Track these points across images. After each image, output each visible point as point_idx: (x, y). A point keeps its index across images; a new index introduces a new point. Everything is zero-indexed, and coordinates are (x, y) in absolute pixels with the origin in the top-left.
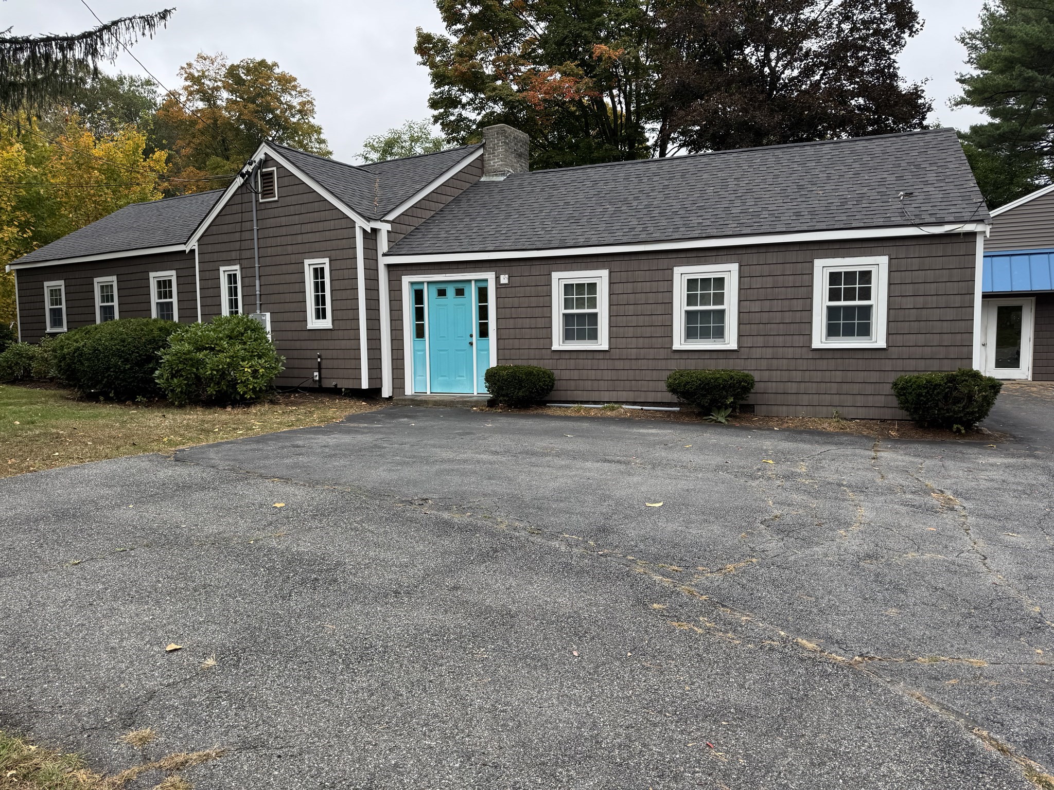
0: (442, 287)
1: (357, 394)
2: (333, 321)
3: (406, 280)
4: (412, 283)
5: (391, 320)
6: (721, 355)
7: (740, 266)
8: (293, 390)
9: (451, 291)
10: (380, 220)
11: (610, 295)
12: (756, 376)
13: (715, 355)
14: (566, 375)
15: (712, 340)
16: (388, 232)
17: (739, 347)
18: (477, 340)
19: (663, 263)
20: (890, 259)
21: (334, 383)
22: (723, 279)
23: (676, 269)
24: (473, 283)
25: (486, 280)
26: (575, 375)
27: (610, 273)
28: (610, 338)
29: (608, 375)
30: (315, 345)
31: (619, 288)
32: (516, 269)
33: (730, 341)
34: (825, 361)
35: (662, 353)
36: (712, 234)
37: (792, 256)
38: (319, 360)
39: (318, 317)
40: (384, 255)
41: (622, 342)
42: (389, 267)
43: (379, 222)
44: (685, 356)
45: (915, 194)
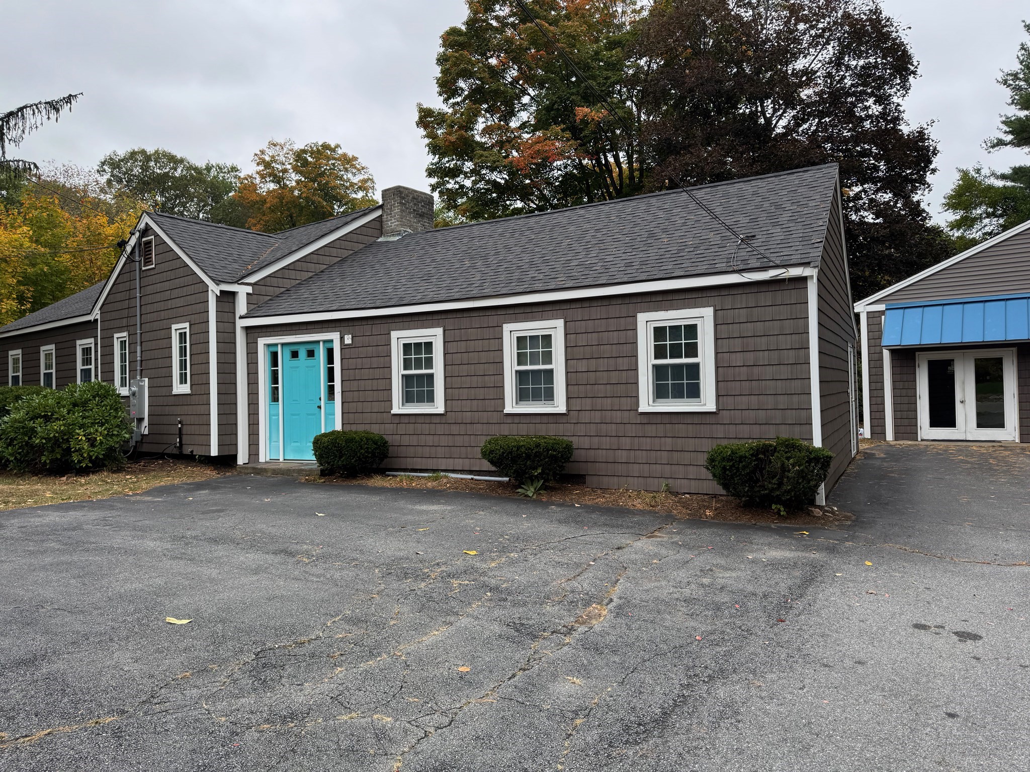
0: (294, 348)
1: (208, 461)
2: (191, 385)
3: (262, 342)
4: (269, 345)
5: (248, 384)
6: (551, 419)
7: (566, 322)
8: (161, 456)
9: (303, 353)
10: (236, 282)
11: (445, 354)
12: (576, 442)
13: (545, 419)
14: (406, 440)
15: (543, 402)
16: (248, 294)
17: (568, 410)
18: (326, 403)
19: (493, 320)
20: (715, 311)
21: (190, 450)
22: (550, 336)
23: (505, 326)
24: (321, 343)
25: (332, 341)
26: (414, 440)
27: (444, 331)
28: (446, 400)
29: (444, 440)
30: (178, 410)
31: (453, 347)
32: (358, 329)
33: (559, 405)
34: (654, 426)
35: (495, 417)
36: (536, 289)
37: (615, 309)
38: (180, 426)
39: (181, 383)
40: (241, 317)
41: (456, 405)
42: (248, 329)
43: (236, 285)
44: (517, 420)
45: (757, 237)
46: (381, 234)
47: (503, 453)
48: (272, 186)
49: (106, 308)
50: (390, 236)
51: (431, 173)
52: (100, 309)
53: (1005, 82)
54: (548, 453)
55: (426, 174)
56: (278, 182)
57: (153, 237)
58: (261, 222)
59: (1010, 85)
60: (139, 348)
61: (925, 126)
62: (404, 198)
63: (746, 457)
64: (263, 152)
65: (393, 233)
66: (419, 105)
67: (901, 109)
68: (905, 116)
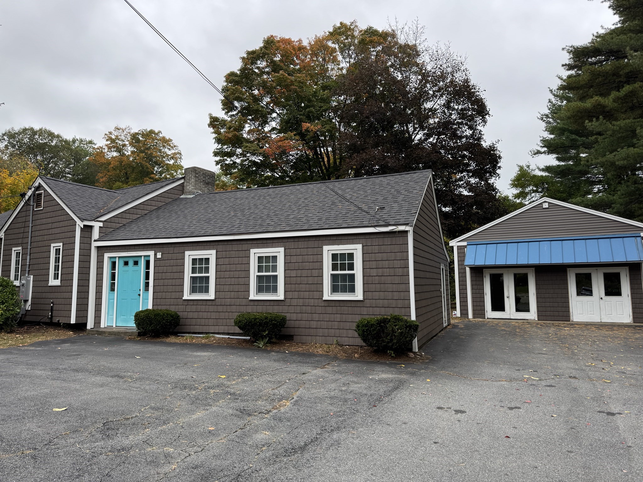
0: (126, 260)
1: (69, 327)
2: (61, 280)
3: (107, 255)
4: (111, 258)
5: (97, 280)
6: (276, 303)
7: (285, 249)
8: (38, 323)
9: (131, 263)
10: (94, 220)
11: (216, 265)
12: (288, 316)
13: (272, 303)
14: (190, 315)
15: (271, 293)
16: (100, 227)
17: (285, 298)
18: (143, 293)
19: (245, 247)
20: (363, 246)
21: (57, 320)
22: (276, 256)
23: (251, 250)
24: (143, 257)
25: (149, 256)
26: (195, 315)
27: (217, 252)
28: (216, 292)
29: (214, 315)
30: (52, 295)
31: (221, 261)
32: (166, 249)
33: (280, 295)
34: (331, 307)
35: (244, 302)
36: (269, 230)
37: (311, 243)
38: (52, 305)
39: (55, 279)
40: (95, 241)
41: (222, 295)
42: (98, 248)
43: (93, 222)
44: (256, 303)
45: (386, 208)
46: (183, 193)
47: (246, 322)
48: (115, 154)
49: (8, 232)
50: (188, 195)
51: (216, 154)
52: (5, 232)
53: (542, 119)
54: (272, 322)
55: (213, 155)
56: (120, 152)
57: (43, 191)
58: (107, 176)
59: (545, 121)
60: (28, 257)
61: (495, 143)
62: (197, 174)
63: (374, 325)
64: (110, 133)
65: (190, 193)
66: (210, 115)
67: (482, 133)
68: (484, 137)
